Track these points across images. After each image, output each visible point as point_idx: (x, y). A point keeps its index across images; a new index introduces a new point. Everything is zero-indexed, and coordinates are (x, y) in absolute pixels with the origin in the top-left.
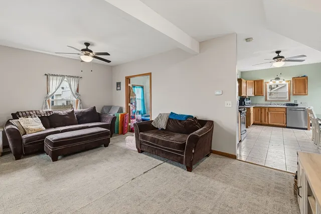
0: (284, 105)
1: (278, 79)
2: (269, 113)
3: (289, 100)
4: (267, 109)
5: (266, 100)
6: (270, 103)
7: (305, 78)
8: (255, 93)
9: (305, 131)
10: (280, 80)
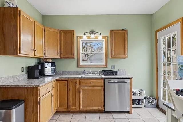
0: (100, 73)
1: (92, 32)
2: (81, 90)
3: (106, 65)
4: (78, 82)
5: (78, 65)
6: (82, 69)
7: (124, 31)
8: (61, 53)
9: (127, 115)
10: (97, 34)
